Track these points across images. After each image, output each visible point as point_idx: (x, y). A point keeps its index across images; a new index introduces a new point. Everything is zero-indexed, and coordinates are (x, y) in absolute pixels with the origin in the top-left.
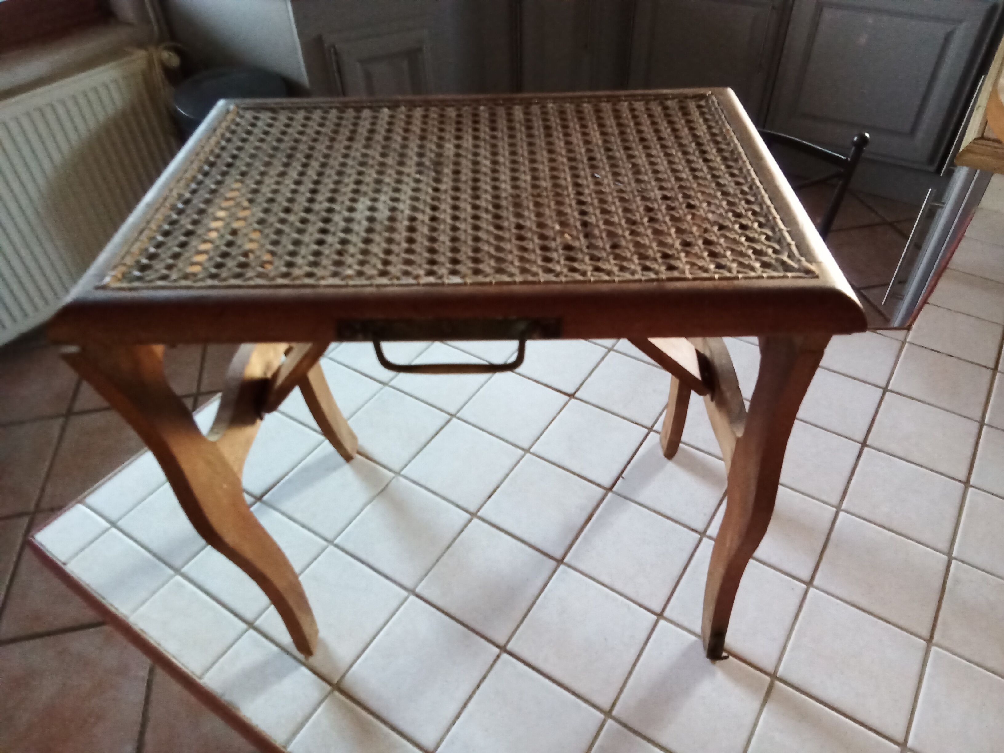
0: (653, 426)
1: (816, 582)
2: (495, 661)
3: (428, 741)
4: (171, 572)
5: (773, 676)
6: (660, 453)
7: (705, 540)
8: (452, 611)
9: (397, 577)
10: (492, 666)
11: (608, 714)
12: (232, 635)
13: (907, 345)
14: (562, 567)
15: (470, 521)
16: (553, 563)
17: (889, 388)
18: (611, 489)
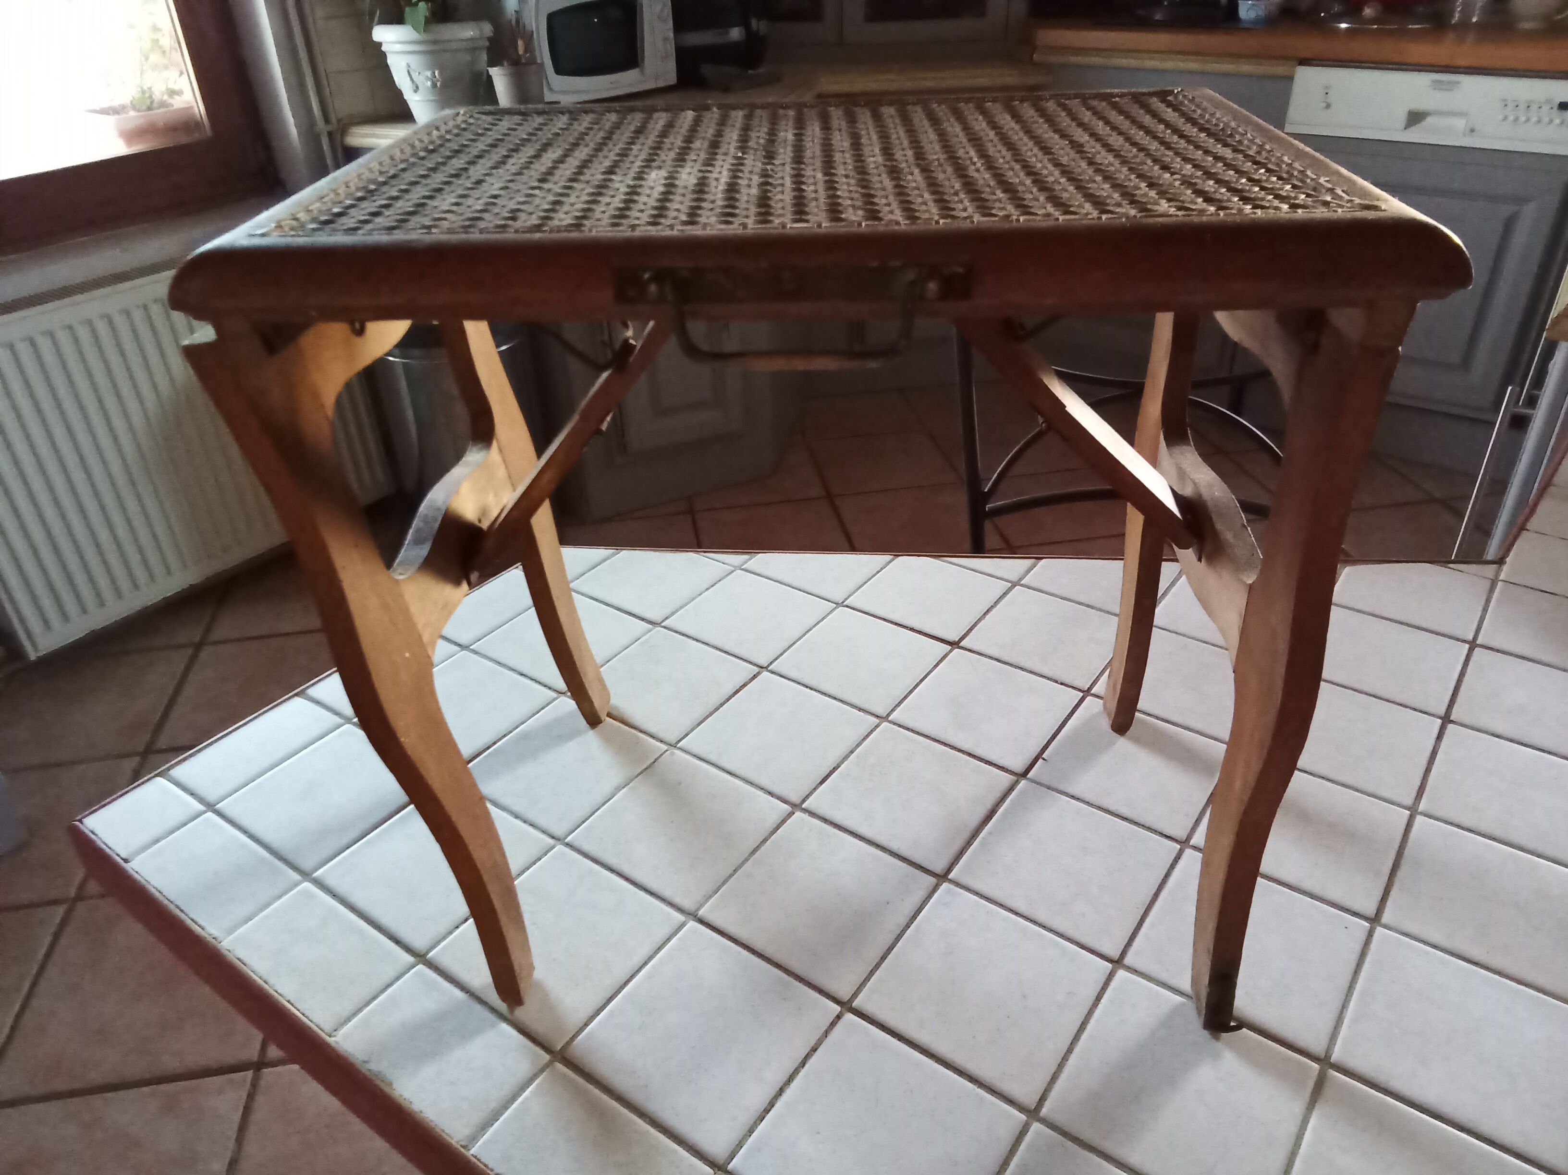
0: (1090, 689)
1: (1386, 918)
2: (833, 1024)
3: (717, 1147)
4: (297, 877)
5: (1324, 1061)
6: (1105, 724)
7: (1188, 852)
8: (758, 946)
9: (667, 893)
10: (826, 1033)
11: (1033, 1113)
12: (390, 972)
13: (1500, 583)
14: (945, 886)
15: (791, 814)
16: (932, 880)
17: (1478, 642)
18: (1024, 774)
